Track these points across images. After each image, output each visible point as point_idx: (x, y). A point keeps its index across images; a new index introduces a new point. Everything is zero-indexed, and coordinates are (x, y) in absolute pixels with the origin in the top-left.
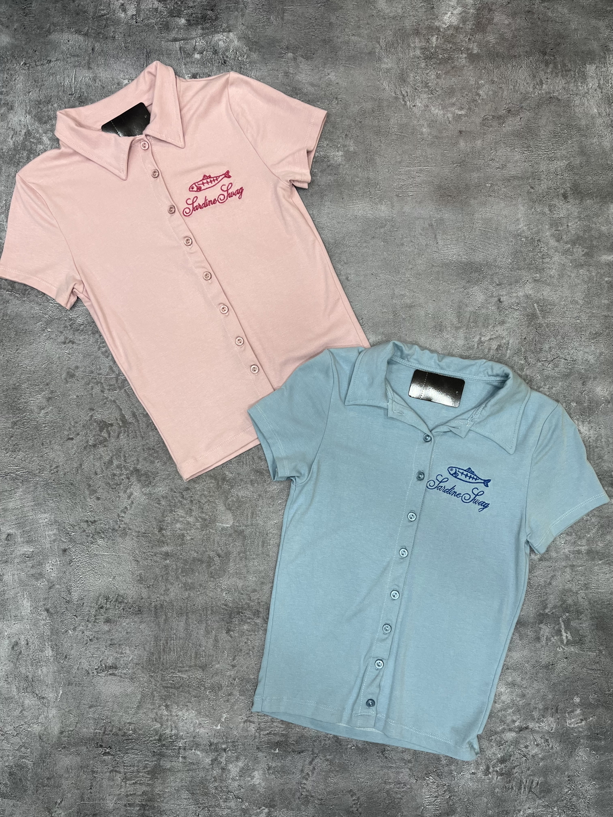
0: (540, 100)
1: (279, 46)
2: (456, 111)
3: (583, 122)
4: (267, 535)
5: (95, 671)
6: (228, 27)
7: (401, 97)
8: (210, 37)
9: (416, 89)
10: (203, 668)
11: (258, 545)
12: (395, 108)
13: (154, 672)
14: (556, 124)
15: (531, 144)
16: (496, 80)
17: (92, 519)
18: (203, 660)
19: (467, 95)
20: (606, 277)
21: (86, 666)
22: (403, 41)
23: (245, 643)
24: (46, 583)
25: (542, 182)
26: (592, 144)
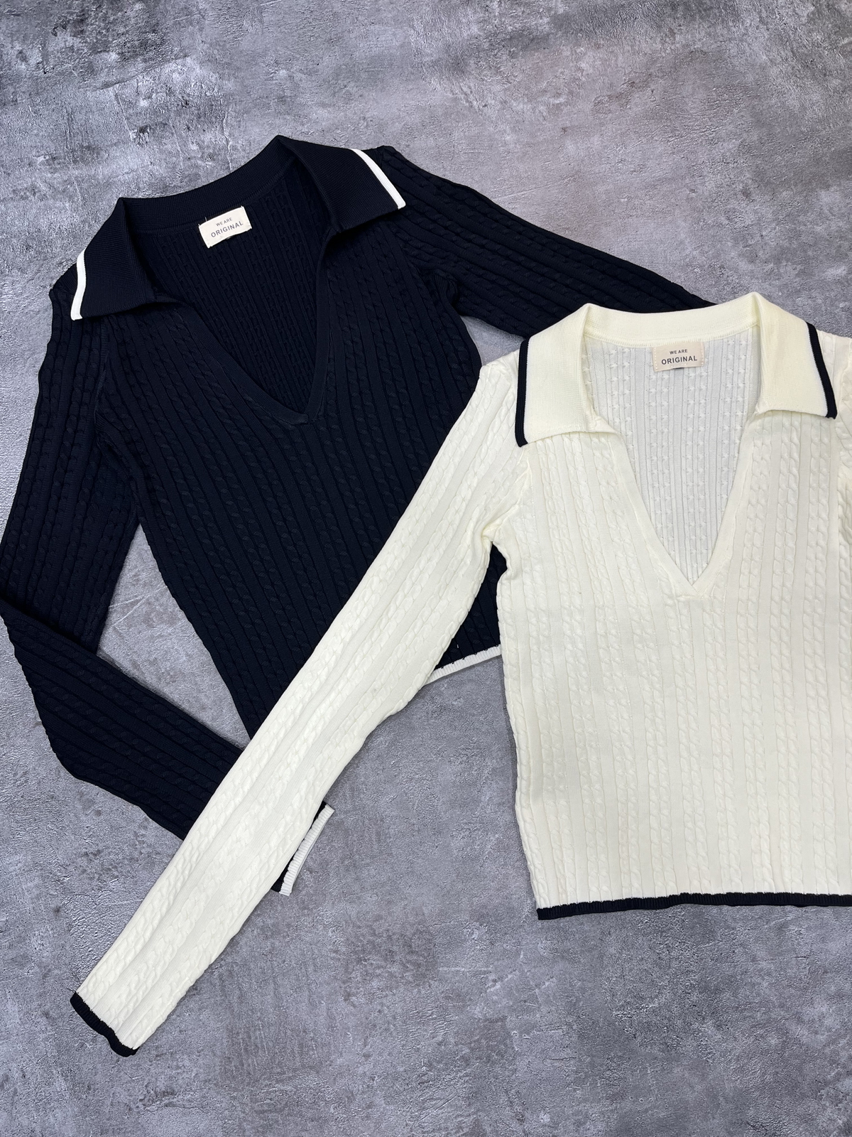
0: (675, 58)
1: (264, 62)
2: (551, 100)
3: (750, 78)
4: (382, 820)
5: (140, 1104)
6: (181, 51)
7: (463, 96)
8: (157, 70)
9: (483, 80)
10: (316, 1068)
11: (370, 840)
12: (457, 115)
13: (236, 1090)
14: (710, 89)
15: (677, 125)
16: (602, 42)
17: (94, 849)
18: (315, 1055)
19: (562, 73)
20: (840, 302)
21: (123, 1097)
22: (449, 17)
23: (379, 1011)
24: (37, 969)
25: (707, 179)
26: (770, 107)
